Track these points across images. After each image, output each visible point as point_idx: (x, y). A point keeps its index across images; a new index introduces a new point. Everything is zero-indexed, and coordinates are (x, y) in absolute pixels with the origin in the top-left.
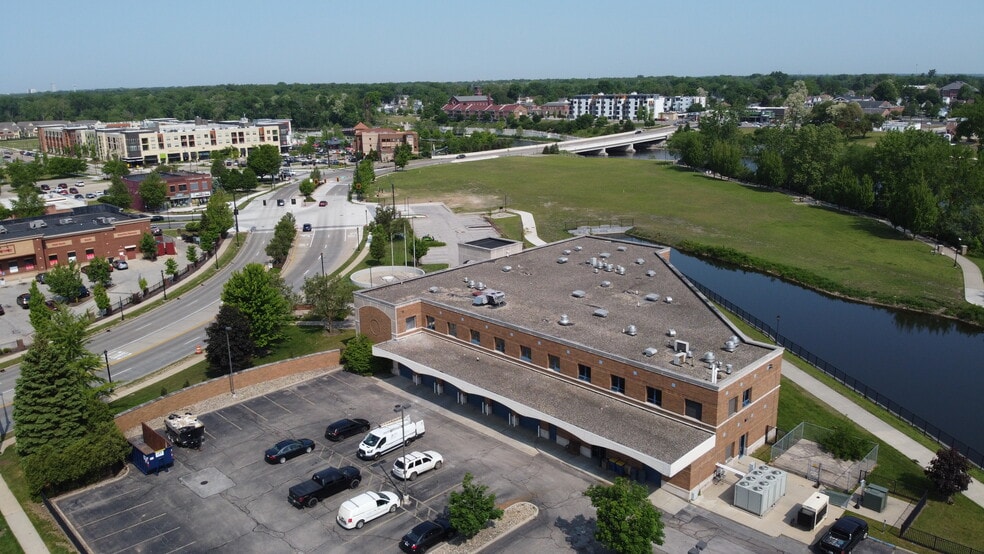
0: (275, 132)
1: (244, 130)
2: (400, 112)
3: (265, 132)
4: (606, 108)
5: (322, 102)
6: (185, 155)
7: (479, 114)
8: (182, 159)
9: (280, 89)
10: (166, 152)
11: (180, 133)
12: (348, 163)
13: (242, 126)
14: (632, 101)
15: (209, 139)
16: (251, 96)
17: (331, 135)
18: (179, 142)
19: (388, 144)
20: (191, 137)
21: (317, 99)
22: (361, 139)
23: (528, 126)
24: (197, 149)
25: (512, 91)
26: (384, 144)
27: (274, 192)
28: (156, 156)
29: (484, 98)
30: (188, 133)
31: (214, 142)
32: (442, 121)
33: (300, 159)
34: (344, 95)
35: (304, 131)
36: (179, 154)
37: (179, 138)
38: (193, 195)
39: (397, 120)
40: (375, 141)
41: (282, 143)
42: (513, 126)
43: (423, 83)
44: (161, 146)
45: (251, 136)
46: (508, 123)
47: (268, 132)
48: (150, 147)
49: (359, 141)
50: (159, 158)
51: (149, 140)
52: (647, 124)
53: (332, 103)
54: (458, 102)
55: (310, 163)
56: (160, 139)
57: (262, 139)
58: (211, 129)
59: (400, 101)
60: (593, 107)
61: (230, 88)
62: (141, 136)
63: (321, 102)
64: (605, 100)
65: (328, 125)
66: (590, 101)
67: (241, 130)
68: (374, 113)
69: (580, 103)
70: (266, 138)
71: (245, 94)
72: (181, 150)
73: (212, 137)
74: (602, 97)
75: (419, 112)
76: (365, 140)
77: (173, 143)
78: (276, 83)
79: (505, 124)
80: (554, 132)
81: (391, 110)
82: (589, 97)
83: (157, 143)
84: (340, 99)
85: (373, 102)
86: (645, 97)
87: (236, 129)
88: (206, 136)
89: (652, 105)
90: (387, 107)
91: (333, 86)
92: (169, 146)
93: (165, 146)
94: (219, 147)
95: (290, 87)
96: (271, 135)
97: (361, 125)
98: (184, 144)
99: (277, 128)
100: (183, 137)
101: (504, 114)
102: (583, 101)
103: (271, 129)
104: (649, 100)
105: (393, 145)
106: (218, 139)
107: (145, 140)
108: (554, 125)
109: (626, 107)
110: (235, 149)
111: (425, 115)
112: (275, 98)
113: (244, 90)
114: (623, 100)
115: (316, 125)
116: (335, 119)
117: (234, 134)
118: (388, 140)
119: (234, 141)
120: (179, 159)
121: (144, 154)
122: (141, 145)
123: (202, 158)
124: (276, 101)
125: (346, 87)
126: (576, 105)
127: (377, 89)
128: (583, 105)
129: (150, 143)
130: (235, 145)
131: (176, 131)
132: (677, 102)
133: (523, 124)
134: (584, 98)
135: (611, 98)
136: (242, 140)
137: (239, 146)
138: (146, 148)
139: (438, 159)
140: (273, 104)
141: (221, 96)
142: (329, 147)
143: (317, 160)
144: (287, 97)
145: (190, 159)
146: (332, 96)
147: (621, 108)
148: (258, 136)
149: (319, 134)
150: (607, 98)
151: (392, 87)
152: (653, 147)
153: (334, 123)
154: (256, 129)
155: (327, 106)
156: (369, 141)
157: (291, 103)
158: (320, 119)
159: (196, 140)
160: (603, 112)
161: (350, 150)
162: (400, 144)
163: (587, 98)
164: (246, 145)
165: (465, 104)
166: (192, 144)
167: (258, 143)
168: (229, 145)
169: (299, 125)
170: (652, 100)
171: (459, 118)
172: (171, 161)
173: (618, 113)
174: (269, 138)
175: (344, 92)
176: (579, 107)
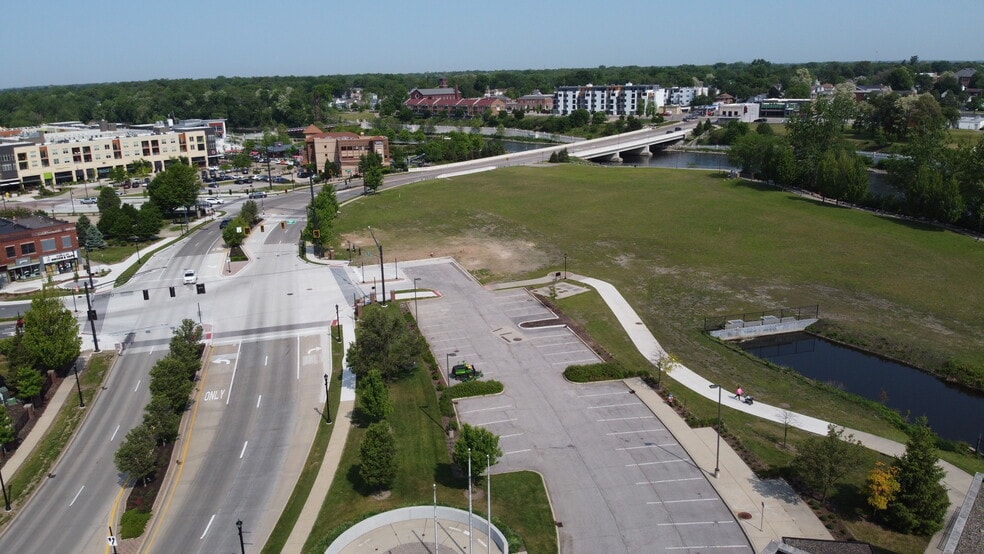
0: (200, 138)
1: (159, 138)
2: (354, 107)
3: (188, 140)
4: (597, 102)
5: (264, 97)
6: (80, 173)
7: (449, 109)
8: (75, 180)
9: (217, 84)
10: (53, 169)
11: (73, 144)
12: (299, 180)
13: (157, 131)
14: (629, 93)
15: (111, 151)
16: (182, 91)
17: (274, 139)
18: (70, 156)
19: (350, 153)
20: (87, 149)
21: (258, 94)
22: (313, 147)
23: (510, 123)
24: (94, 165)
25: (478, 83)
26: (344, 154)
27: (186, 239)
28: (38, 177)
29: (451, 91)
30: (84, 143)
31: (118, 155)
32: (406, 118)
33: (232, 175)
34: (289, 89)
35: (241, 132)
36: (70, 173)
37: (70, 151)
38: (46, 260)
39: (352, 117)
40: (332, 148)
41: (209, 153)
42: (492, 123)
43: (374, 75)
44: (46, 163)
45: (169, 145)
46: (485, 120)
47: (191, 139)
48: (30, 164)
49: (310, 150)
50: (43, 179)
51: (28, 155)
52: (653, 120)
53: (275, 98)
54: (421, 96)
55: (246, 182)
56: (43, 153)
57: (184, 148)
58: (114, 138)
59: (352, 95)
60: (581, 100)
61: (163, 83)
62: (17, 151)
63: (262, 98)
64: (596, 92)
65: (271, 124)
66: (577, 93)
67: (155, 137)
68: (324, 110)
69: (566, 96)
70: (188, 147)
71: (175, 90)
72: (73, 167)
73: (115, 147)
74: (593, 89)
75: (377, 107)
76: (319, 147)
77: (62, 157)
78: (214, 77)
79: (481, 120)
80: (542, 130)
81: (344, 106)
82: (576, 90)
83: (39, 158)
84: (284, 93)
85: (323, 96)
86: (643, 89)
87: (148, 136)
88: (107, 147)
89: (652, 97)
90: (338, 101)
91: (276, 79)
92: (56, 161)
93: (51, 162)
94: (124, 161)
95: (229, 81)
96: (195, 143)
97: (312, 128)
98: (77, 159)
99: (202, 133)
100: (75, 150)
101: (479, 110)
102: (570, 94)
103: (195, 134)
104: (648, 92)
105: (356, 154)
106: (123, 151)
107: (22, 156)
108: (542, 123)
109: (621, 100)
110: (147, 164)
111: (384, 109)
112: (208, 94)
113: (174, 85)
114: (617, 92)
115: (257, 124)
116: (280, 118)
117: (145, 143)
118: (350, 148)
119: (146, 152)
120: (71, 179)
121: (22, 174)
122: (18, 162)
123: (101, 176)
124: (210, 98)
125: (291, 81)
126: (561, 99)
127: (326, 82)
128: (570, 98)
129: (29, 160)
130: (147, 158)
131: (66, 141)
132: (675, 94)
133: (502, 120)
134: (571, 90)
135: (603, 90)
136: (156, 151)
137: (152, 158)
138: (24, 166)
139: (419, 173)
140: (207, 100)
141: (148, 93)
142: (271, 155)
143: (255, 177)
144: (222, 92)
145: (86, 178)
146: (275, 90)
147: (615, 101)
148: (177, 145)
149: (260, 136)
150: (598, 89)
151: (342, 79)
152: (670, 149)
153: (279, 121)
154: (175, 136)
155: (270, 102)
156: (325, 149)
157: (227, 98)
158: (262, 118)
159: (93, 153)
160: (593, 106)
161: (299, 159)
162: (366, 153)
163: (574, 90)
164: (162, 157)
165: (430, 97)
166: (88, 158)
167: (177, 154)
168: (137, 159)
169: (237, 126)
170: (651, 91)
171: (427, 115)
172: (59, 182)
173: (612, 107)
174: (192, 147)
175: (289, 85)
176: (565, 101)
